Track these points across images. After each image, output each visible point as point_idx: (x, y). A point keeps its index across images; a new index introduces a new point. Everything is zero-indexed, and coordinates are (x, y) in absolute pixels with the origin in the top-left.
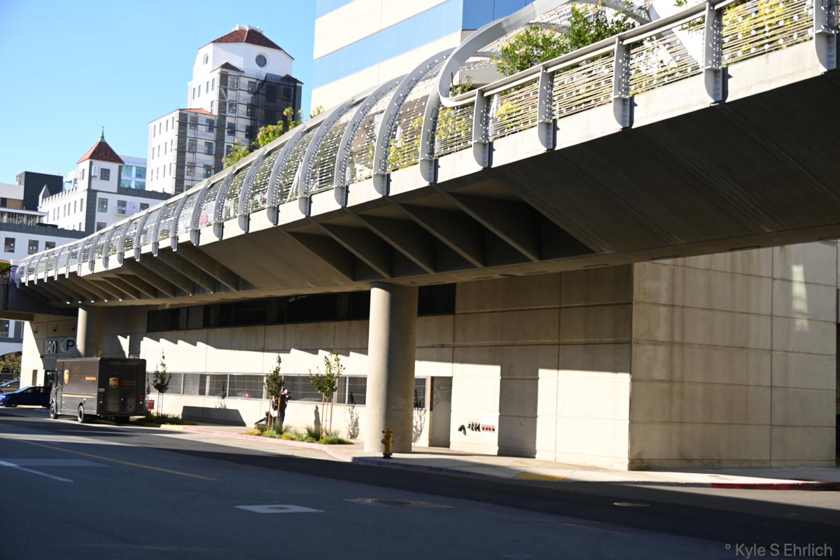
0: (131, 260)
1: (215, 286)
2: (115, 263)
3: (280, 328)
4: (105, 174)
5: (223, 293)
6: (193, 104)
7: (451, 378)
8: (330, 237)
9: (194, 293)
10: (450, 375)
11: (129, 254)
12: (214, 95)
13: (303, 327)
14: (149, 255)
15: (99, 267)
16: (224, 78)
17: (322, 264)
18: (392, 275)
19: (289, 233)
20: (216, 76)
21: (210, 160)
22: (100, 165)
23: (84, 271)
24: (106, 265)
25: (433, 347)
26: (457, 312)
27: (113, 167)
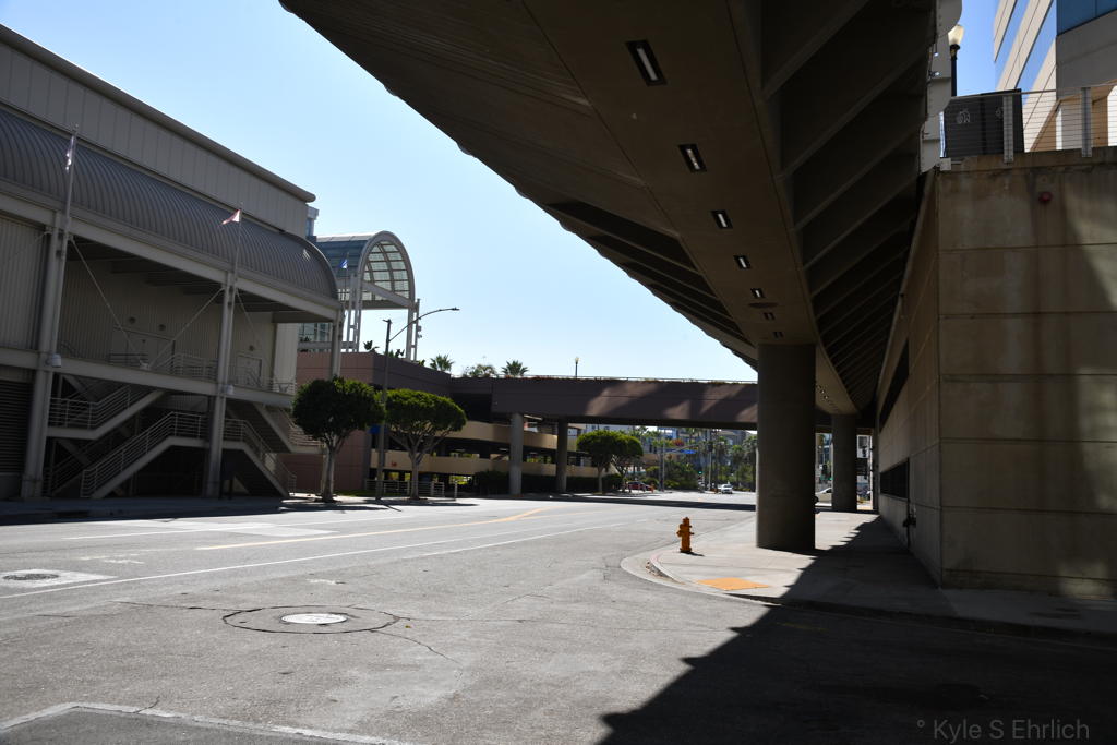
26: (909, 372)
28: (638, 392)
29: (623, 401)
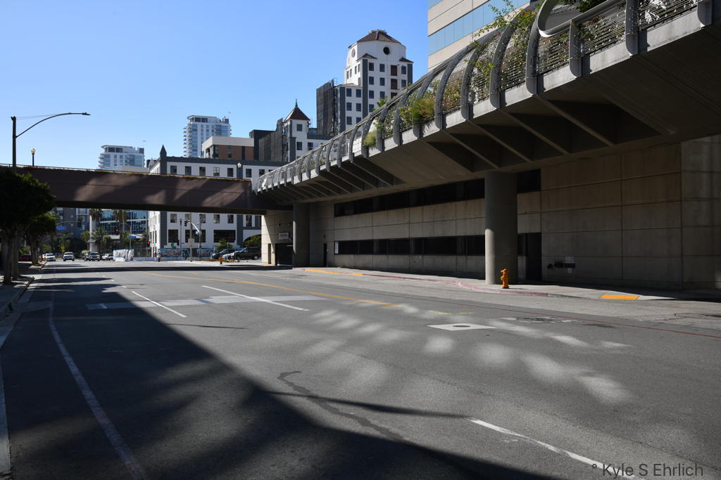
0: (324, 171)
1: (377, 184)
2: (314, 174)
3: (419, 209)
4: (300, 128)
5: (382, 188)
6: (349, 81)
7: (541, 233)
8: (459, 145)
9: (364, 189)
10: (539, 231)
11: (323, 168)
12: (359, 75)
13: (434, 206)
14: (335, 167)
15: (305, 177)
16: (365, 62)
17: (450, 162)
18: (499, 166)
19: (428, 142)
20: (360, 62)
21: (360, 114)
22: (296, 122)
23: (296, 181)
24: (309, 175)
25: (526, 213)
26: (542, 189)
27: (303, 122)
28: (121, 182)
29: (108, 189)
